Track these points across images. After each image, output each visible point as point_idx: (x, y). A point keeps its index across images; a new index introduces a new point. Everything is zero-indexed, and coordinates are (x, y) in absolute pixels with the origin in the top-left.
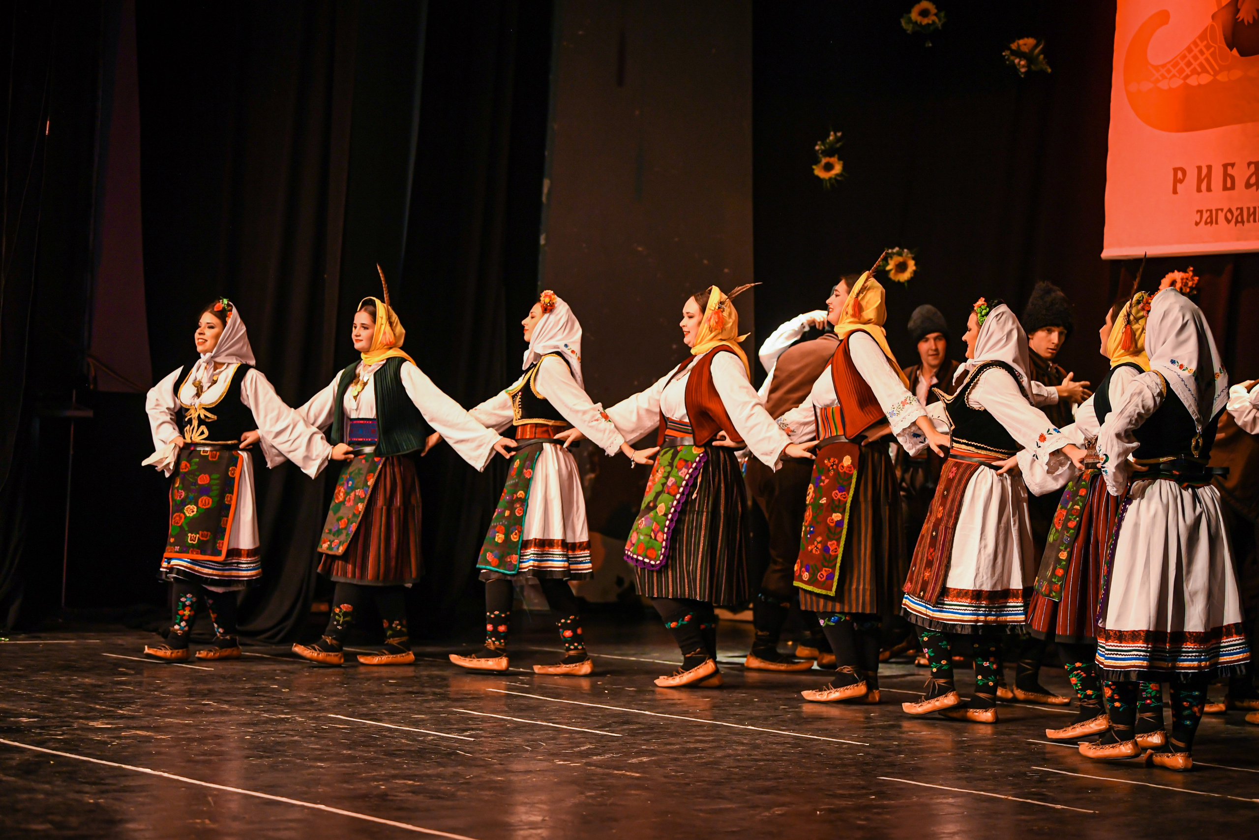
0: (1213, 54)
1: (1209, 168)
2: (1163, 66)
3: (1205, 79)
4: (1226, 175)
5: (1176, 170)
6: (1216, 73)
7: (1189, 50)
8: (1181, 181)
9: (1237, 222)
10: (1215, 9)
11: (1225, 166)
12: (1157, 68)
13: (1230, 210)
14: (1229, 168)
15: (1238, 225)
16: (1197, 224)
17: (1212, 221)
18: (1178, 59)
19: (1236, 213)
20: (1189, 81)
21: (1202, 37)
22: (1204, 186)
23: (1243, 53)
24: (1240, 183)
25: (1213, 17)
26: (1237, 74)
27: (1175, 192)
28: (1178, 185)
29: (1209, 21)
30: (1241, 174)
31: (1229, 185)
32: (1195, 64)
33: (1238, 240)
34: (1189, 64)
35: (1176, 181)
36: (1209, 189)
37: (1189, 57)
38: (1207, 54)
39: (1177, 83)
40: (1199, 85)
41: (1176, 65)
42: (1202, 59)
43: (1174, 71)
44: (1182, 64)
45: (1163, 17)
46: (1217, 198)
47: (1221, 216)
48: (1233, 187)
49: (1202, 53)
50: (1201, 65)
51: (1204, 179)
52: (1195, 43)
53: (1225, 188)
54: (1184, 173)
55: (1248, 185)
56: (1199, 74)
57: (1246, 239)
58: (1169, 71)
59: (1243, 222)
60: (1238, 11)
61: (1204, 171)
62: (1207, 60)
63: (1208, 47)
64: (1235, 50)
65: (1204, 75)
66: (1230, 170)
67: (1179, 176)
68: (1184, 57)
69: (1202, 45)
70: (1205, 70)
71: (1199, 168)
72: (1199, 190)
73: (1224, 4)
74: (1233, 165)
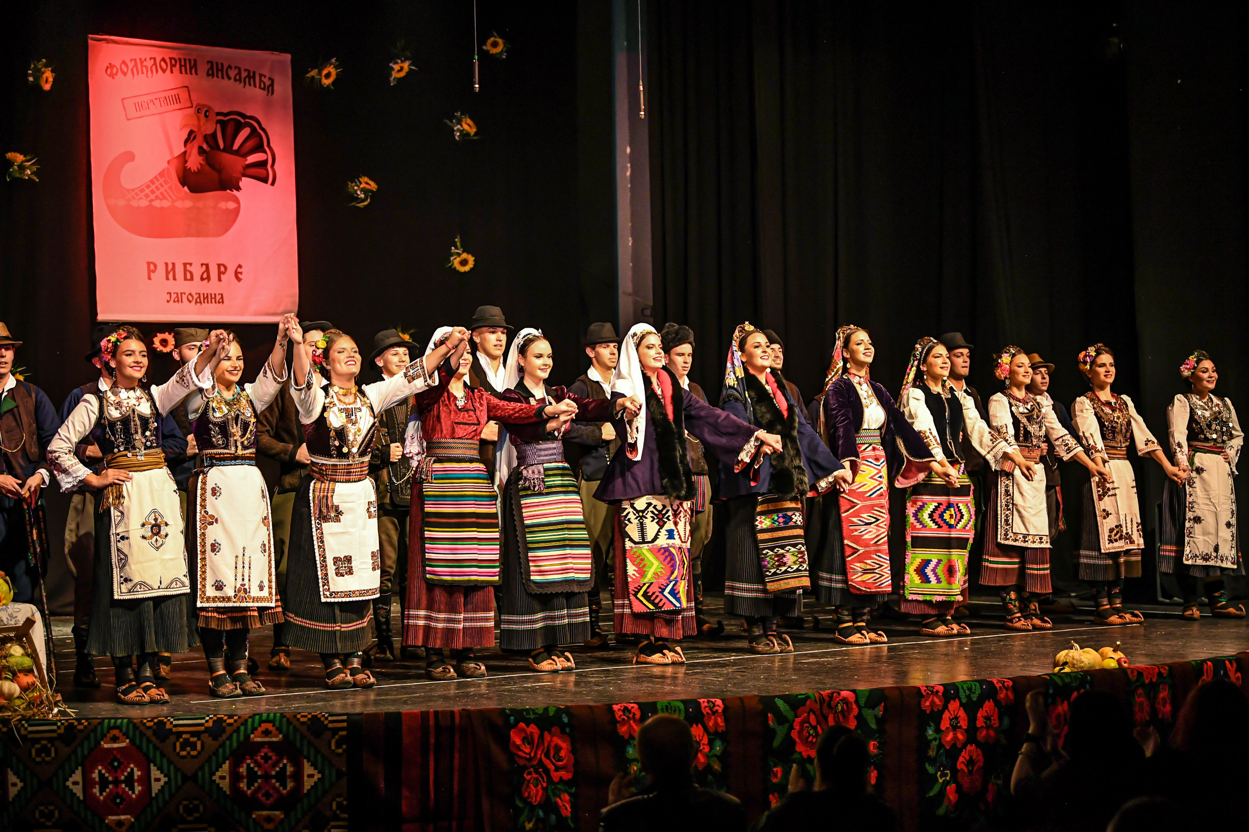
0: (170, 188)
1: (173, 264)
2: (133, 190)
3: (166, 204)
4: (185, 270)
5: (149, 264)
6: (173, 201)
7: (152, 181)
8: (154, 272)
9: (196, 302)
10: (170, 158)
11: (185, 265)
12: (128, 190)
13: (190, 294)
14: (188, 266)
15: (198, 305)
16: (168, 301)
17: (178, 300)
18: (144, 187)
19: (195, 297)
20: (153, 203)
21: (161, 174)
22: (171, 276)
23: (192, 190)
24: (197, 277)
25: (168, 162)
26: (188, 204)
27: (149, 278)
28: (152, 274)
29: (166, 165)
30: (197, 271)
31: (189, 277)
32: (158, 193)
33: (198, 314)
34: (153, 192)
35: (150, 272)
36: (174, 279)
37: (153, 187)
38: (166, 187)
39: (144, 203)
40: (162, 208)
41: (142, 191)
42: (162, 190)
43: (142, 195)
44: (147, 191)
45: (130, 156)
46: (180, 285)
47: (184, 297)
48: (192, 279)
49: (161, 184)
50: (162, 193)
51: (170, 271)
52: (156, 177)
53: (186, 279)
54: (155, 266)
55: (202, 279)
56: (161, 200)
57: (204, 314)
58: (137, 194)
59: (200, 302)
60: (186, 162)
61: (170, 267)
62: (166, 190)
63: (166, 182)
64: (186, 188)
65: (165, 201)
66: (188, 267)
67: (151, 268)
68: (148, 187)
69: (161, 181)
70: (164, 198)
71: (167, 264)
72: (167, 279)
73: (176, 155)
74: (191, 264)
